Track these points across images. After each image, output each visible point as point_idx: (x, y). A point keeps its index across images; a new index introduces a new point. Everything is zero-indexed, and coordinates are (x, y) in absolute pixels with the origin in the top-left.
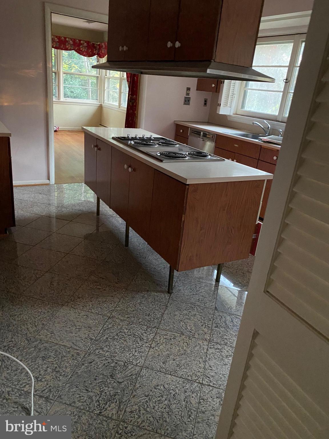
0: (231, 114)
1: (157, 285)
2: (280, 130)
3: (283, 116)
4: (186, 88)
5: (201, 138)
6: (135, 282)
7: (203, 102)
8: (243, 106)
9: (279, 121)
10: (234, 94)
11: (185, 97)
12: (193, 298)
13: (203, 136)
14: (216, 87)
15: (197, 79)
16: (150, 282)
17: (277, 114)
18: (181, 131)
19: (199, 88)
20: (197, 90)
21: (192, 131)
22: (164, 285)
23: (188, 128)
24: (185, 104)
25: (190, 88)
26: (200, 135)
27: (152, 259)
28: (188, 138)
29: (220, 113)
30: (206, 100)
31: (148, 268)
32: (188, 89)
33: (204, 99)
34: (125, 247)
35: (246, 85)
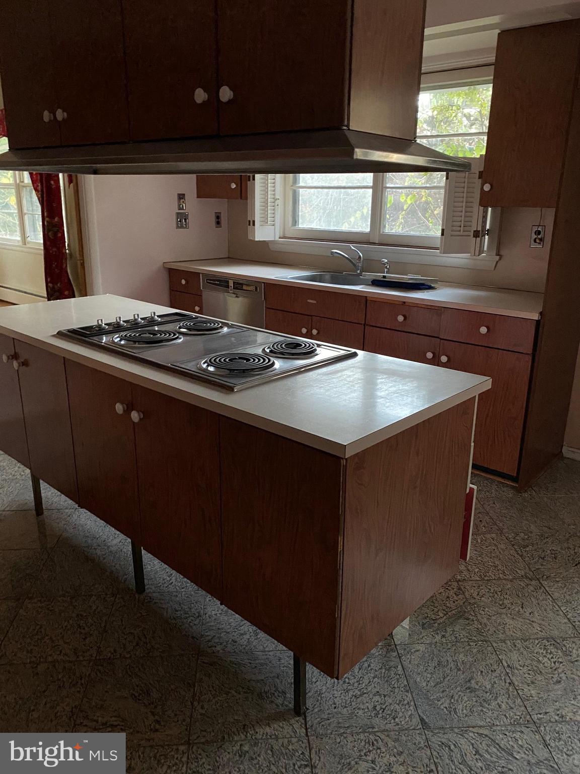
0: (277, 239)
1: (260, 696)
2: (383, 261)
3: (381, 232)
4: (177, 195)
5: (231, 292)
6: (202, 708)
7: (214, 219)
8: (295, 222)
9: (374, 244)
10: (277, 199)
11: (178, 214)
12: (359, 709)
13: (234, 288)
14: (239, 188)
15: (194, 176)
16: (239, 694)
17: (368, 230)
18: (183, 282)
19: (202, 193)
20: (198, 197)
21: (209, 280)
22: (277, 690)
23: (196, 275)
24: (178, 227)
25: (184, 194)
26: (228, 287)
27: (216, 615)
28: (201, 296)
29: (256, 240)
30: (219, 215)
31: (219, 648)
32: (181, 197)
33: (214, 214)
34: (137, 596)
35: (295, 181)
